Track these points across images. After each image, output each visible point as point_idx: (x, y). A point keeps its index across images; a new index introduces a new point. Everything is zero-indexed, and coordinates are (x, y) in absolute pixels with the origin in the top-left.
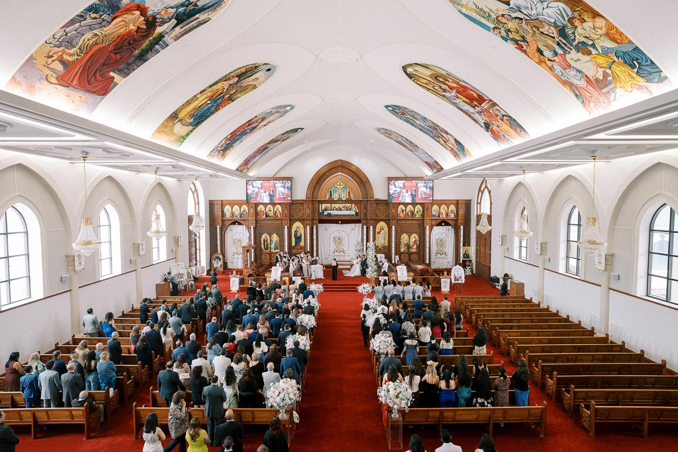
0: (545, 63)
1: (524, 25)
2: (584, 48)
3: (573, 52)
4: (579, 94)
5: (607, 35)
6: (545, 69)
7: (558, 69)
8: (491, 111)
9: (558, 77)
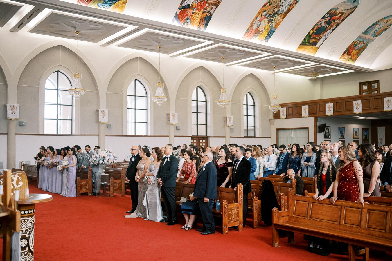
0: (260, 14)
1: (278, 3)
2: (270, 21)
3: (268, 19)
4: (249, 30)
5: (277, 23)
6: (257, 14)
7: (259, 19)
8: (207, 5)
9: (254, 20)
